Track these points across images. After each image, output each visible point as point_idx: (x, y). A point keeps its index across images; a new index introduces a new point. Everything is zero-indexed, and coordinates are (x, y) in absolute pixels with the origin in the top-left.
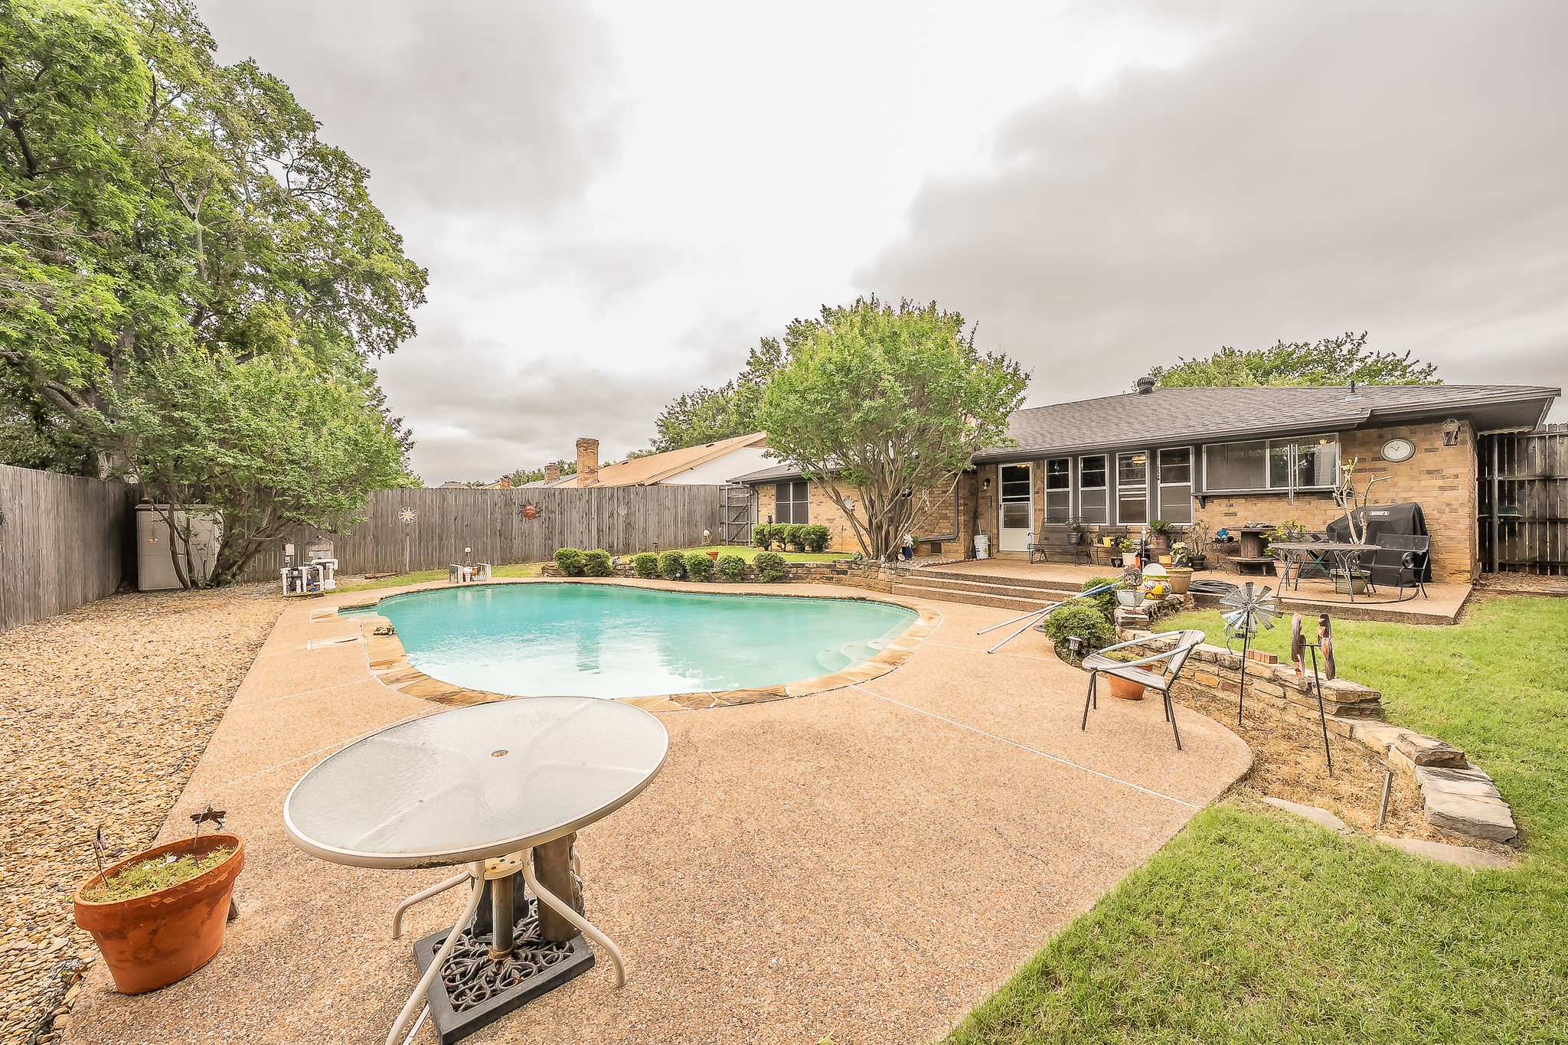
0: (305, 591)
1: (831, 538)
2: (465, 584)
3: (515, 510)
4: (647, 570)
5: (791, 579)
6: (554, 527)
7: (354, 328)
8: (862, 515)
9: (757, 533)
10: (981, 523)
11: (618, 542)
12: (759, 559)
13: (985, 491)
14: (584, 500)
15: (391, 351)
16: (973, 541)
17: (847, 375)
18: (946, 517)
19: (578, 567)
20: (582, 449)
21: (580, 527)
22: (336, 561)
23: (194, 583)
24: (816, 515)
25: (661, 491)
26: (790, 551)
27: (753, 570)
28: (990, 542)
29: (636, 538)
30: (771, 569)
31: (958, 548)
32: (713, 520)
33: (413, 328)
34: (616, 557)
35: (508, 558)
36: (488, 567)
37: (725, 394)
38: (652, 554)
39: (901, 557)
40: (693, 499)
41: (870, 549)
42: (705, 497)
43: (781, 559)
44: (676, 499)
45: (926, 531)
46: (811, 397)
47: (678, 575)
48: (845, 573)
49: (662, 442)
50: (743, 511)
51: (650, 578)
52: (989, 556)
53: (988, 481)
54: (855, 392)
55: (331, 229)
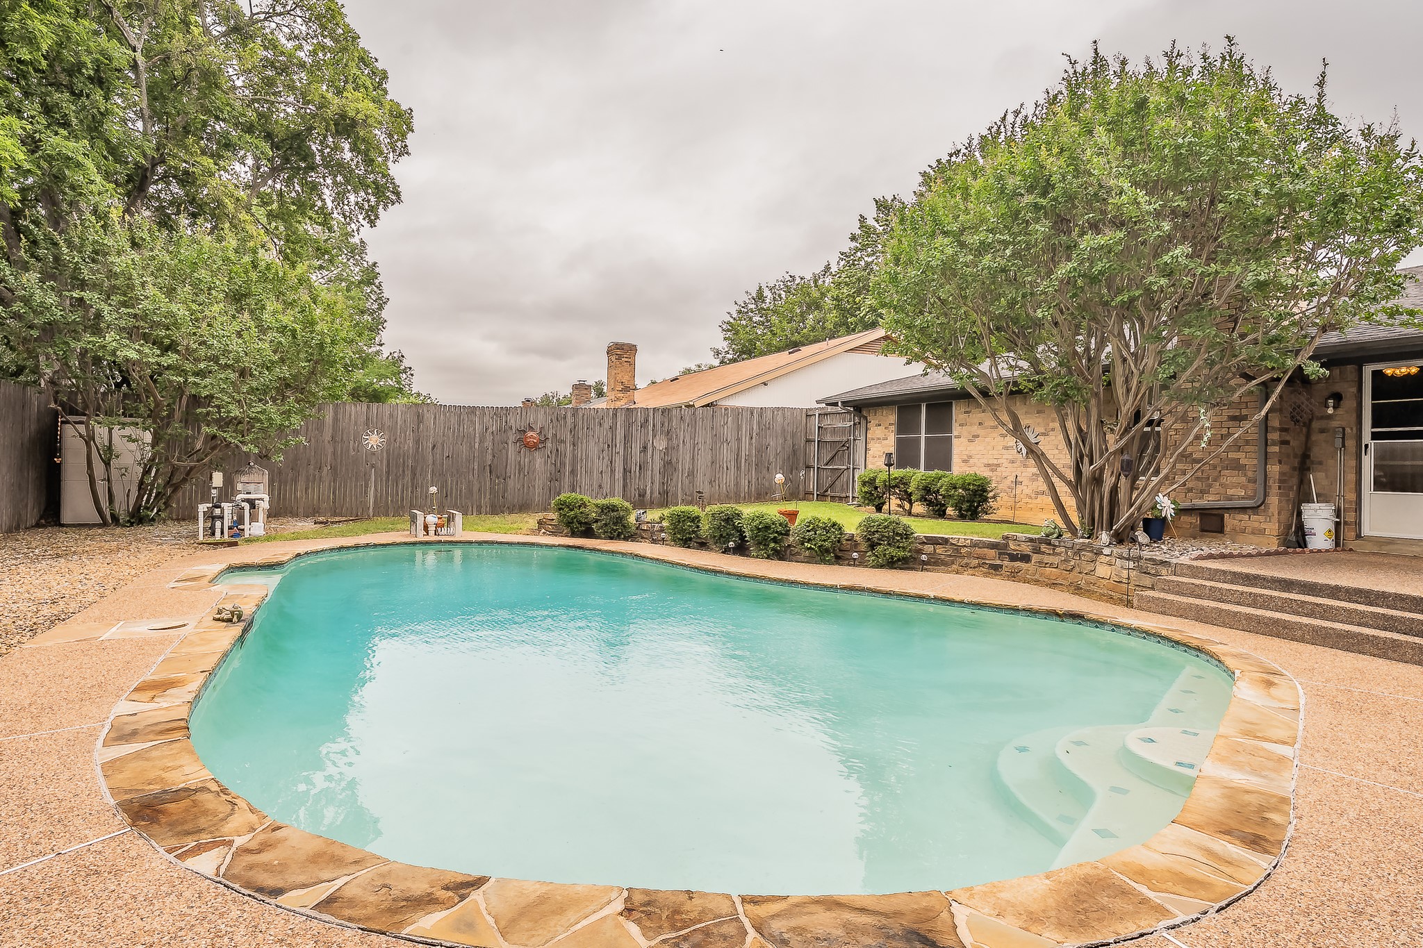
0: (226, 536)
1: (994, 497)
2: (427, 539)
3: (512, 437)
4: (686, 535)
5: (924, 563)
6: (563, 464)
7: (328, 195)
8: (1062, 458)
9: (864, 483)
10: (1315, 480)
11: (652, 488)
12: (867, 526)
13: (1330, 417)
14: (606, 426)
15: (372, 224)
16: (1300, 514)
17: (1044, 194)
18: (1236, 466)
19: (586, 523)
20: (613, 358)
21: (600, 465)
22: (266, 497)
23: (115, 519)
24: (965, 458)
25: (718, 413)
26: (917, 516)
27: (856, 544)
28: (1338, 516)
29: (679, 483)
30: (889, 544)
31: (1263, 526)
32: (795, 461)
33: (398, 194)
34: (642, 511)
35: (499, 506)
36: (459, 517)
37: (820, 282)
38: (695, 510)
39: (1142, 537)
40: (764, 428)
41: (1075, 518)
42: (783, 427)
43: (906, 528)
44: (739, 428)
45: (1190, 490)
46: (973, 239)
47: (731, 544)
48: (1026, 558)
49: (727, 352)
50: (842, 450)
51: (689, 547)
52: (1337, 544)
53: (1338, 397)
54: (1062, 223)
55: (302, 65)
